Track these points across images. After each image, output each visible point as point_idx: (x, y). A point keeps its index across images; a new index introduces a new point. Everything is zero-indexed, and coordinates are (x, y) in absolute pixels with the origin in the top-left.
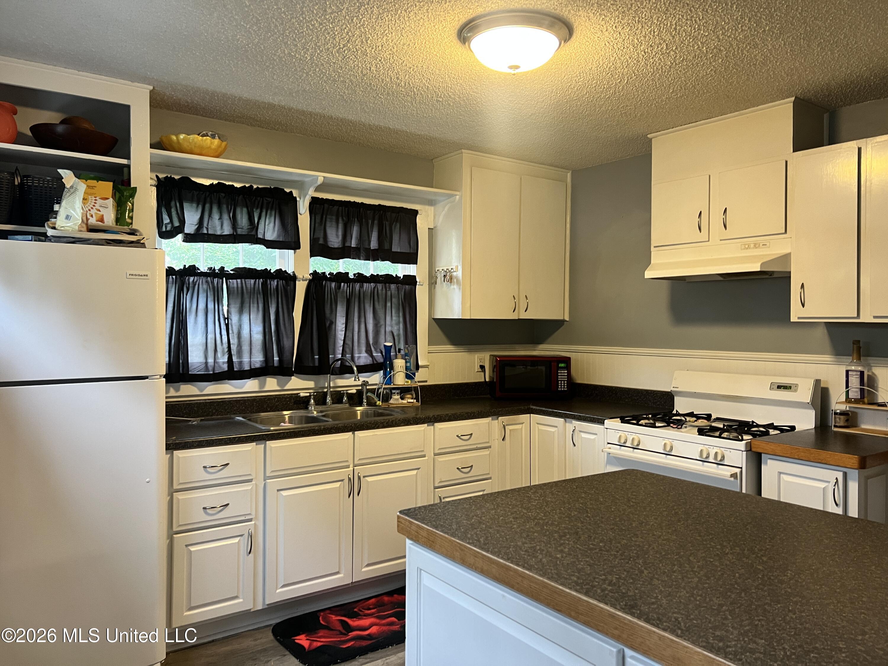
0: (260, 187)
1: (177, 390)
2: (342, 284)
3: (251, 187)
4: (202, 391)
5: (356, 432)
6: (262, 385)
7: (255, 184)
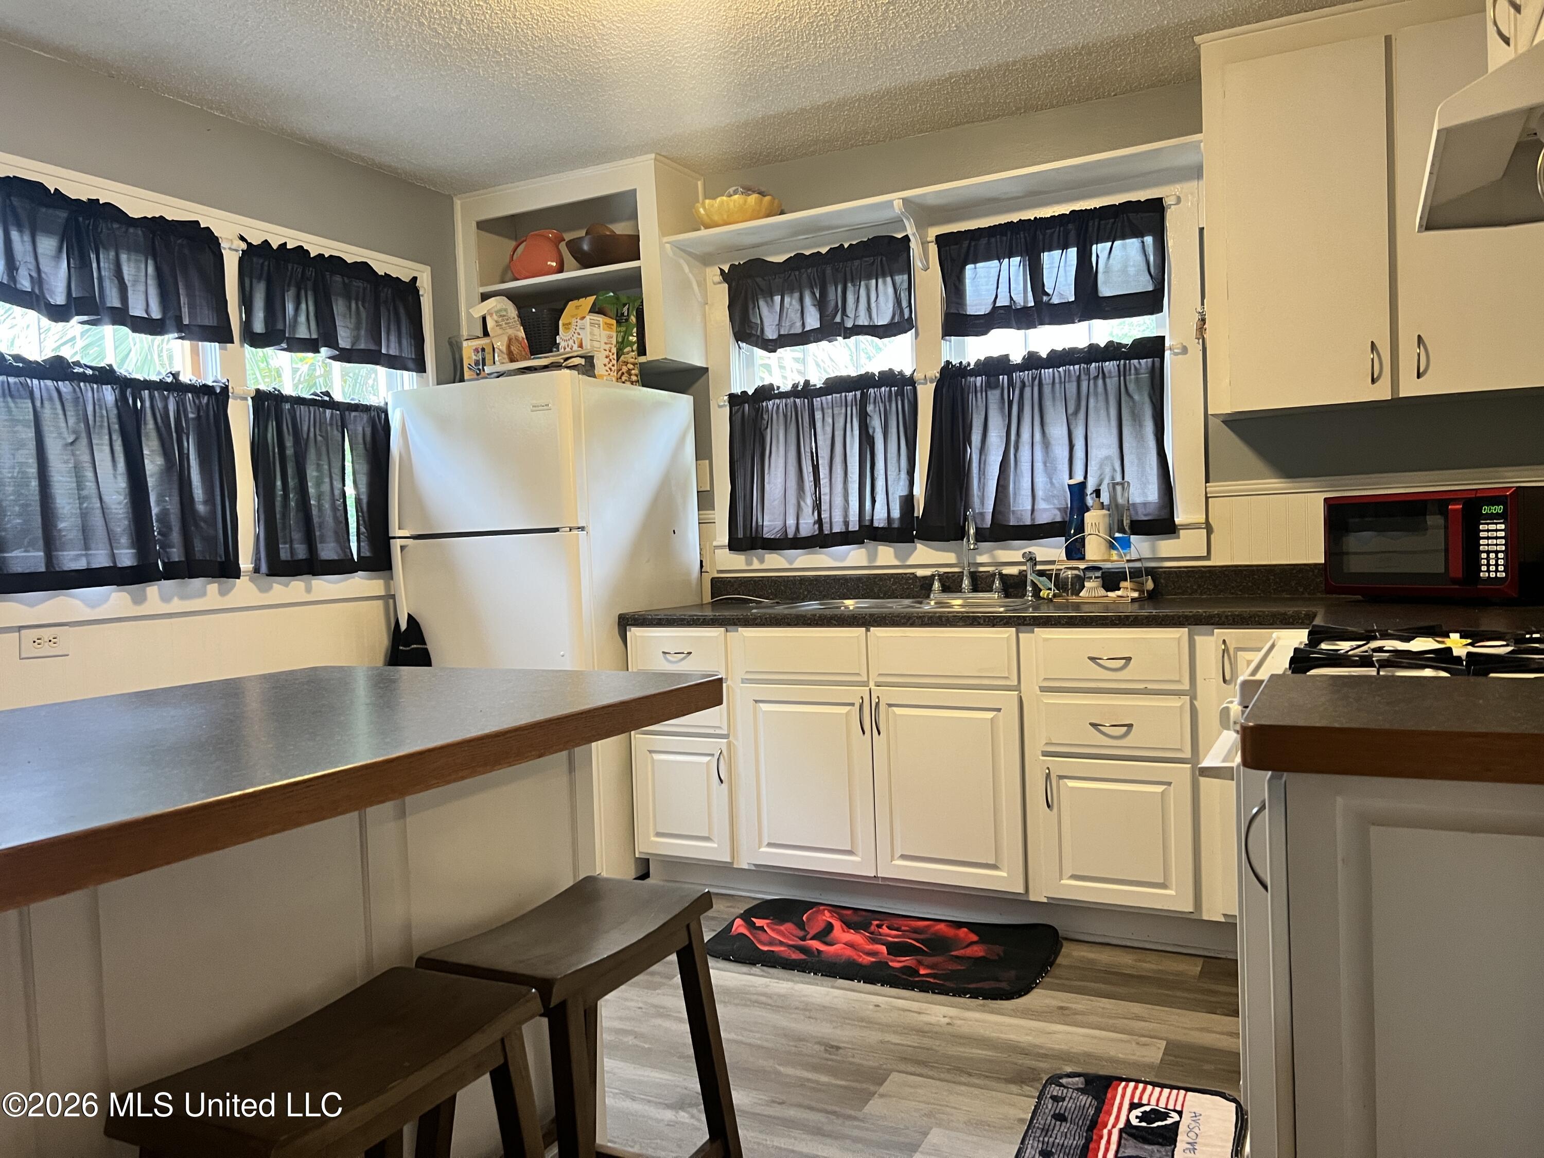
0: (854, 243)
1: (762, 561)
2: (1001, 377)
3: (842, 245)
4: (791, 563)
5: (872, 629)
6: (873, 556)
7: (846, 241)
